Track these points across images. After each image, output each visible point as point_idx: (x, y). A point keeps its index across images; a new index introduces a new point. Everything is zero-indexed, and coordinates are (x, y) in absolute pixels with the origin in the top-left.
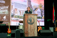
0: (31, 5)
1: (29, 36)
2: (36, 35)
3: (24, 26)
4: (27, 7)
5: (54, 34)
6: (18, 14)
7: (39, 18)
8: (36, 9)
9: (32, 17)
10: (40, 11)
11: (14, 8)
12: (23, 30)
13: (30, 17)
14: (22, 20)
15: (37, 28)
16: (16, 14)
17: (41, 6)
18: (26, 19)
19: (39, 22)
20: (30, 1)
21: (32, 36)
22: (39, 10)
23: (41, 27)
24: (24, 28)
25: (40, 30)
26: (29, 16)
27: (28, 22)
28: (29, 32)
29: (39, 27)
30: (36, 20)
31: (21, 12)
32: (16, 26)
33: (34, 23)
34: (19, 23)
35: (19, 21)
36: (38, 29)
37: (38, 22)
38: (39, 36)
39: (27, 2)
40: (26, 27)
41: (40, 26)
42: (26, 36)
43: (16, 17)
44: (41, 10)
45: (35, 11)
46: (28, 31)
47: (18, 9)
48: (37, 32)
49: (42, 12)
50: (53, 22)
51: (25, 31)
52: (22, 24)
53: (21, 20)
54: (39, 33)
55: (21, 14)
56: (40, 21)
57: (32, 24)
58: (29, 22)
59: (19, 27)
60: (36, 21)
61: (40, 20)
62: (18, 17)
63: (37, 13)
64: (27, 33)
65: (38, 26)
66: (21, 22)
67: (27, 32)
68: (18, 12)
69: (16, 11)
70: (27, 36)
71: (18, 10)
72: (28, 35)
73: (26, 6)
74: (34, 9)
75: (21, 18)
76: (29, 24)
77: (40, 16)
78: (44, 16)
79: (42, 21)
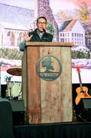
1: (44, 121)
2: (68, 117)
3: (25, 87)
4: (36, 16)
7: (79, 55)
8: (67, 23)
9: (54, 54)
10: (82, 31)
12: (22, 100)
13: (46, 53)
17: (87, 14)
18: (33, 61)
21: (53, 121)
22: (78, 28)
24: (25, 94)
25: (82, 99)
27: (38, 73)
31: (13, 36)
33: (62, 75)
34: (9, 75)
35: (9, 67)
36: (75, 95)
37: (74, 71)
38: (78, 119)
42: (33, 120)
44: (85, 27)
45: (64, 32)
48: (71, 105)
49: (88, 33)
51: (30, 104)
52: (18, 79)
53: (13, 64)
54: (78, 108)
55: (13, 44)
56: (83, 67)
59: (8, 91)
61: (83, 62)
62: (5, 53)
63: (70, 37)
66: (14, 72)
67: (35, 107)
70: (37, 122)
73: (30, 12)
74: (60, 25)
75: (13, 57)
77: (82, 47)
79: (90, 68)
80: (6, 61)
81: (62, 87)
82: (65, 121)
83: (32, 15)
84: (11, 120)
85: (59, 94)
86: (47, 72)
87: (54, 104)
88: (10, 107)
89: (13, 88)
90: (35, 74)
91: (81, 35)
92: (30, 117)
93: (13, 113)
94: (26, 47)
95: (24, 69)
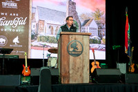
0: (76, 13)
1: (71, 82)
2: (87, 80)
3: (59, 61)
5: (126, 79)
6: (45, 32)
7: (94, 41)
8: (86, 22)
9: (78, 40)
10: (96, 26)
12: (57, 68)
13: (73, 39)
14: (55, 46)
16: (42, 34)
17: (99, 16)
18: (65, 44)
19: (93, 50)
20: (74, 4)
21: (77, 82)
23: (98, 63)
25: (95, 69)
26: (70, 36)
27: (68, 51)
28: (70, 72)
29: (93, 63)
31: (52, 29)
32: (42, 60)
34: (49, 53)
35: (49, 48)
36: (91, 66)
37: (91, 51)
38: (93, 81)
39: (68, 5)
40: (65, 63)
41: (97, 60)
42: (64, 82)
43: (41, 40)
44: (98, 24)
45: (85, 27)
46: (67, 70)
47: (47, 21)
48: (88, 72)
49: (100, 28)
50: (126, 52)
51: (63, 71)
53: (52, 46)
54: (93, 75)
55: (52, 33)
56: (96, 49)
57: (78, 55)
60: (86, 48)
61: (96, 46)
62: (47, 39)
63: (89, 30)
64: (67, 76)
65: (91, 61)
66: (52, 51)
67: (66, 73)
68: (47, 28)
69: (42, 26)
70: (66, 83)
71: (46, 24)
72: (68, 81)
74: (82, 23)
75: (52, 42)
76: (72, 55)
77: (95, 37)
78: (104, 37)
79: (101, 50)
80: (47, 44)
81: (83, 61)
82: (84, 82)
83: (65, 16)
85: (81, 65)
87: (78, 72)
88: (50, 73)
89: (52, 61)
90: (66, 53)
91: (95, 29)
92: (62, 79)
94: (61, 35)
95: (59, 49)
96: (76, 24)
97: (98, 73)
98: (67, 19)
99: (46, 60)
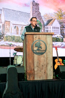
0: (39, 14)
1: (36, 79)
2: (50, 76)
3: (25, 59)
4: (31, 17)
7: (57, 40)
8: (49, 21)
9: (42, 39)
11: (3, 21)
13: (37, 39)
14: (21, 45)
15: (52, 63)
16: (8, 34)
17: (61, 15)
18: (30, 43)
19: (56, 48)
20: (37, 5)
21: (41, 79)
22: (56, 24)
23: (61, 60)
24: (25, 63)
25: (58, 66)
26: (35, 36)
27: (33, 50)
28: (35, 70)
29: (56, 60)
30: (51, 46)
31: (18, 29)
32: (9, 58)
33: (47, 51)
34: (15, 52)
35: (15, 47)
36: (54, 63)
37: (54, 49)
39: (31, 6)
40: (30, 61)
41: (60, 57)
42: (29, 78)
43: (7, 40)
44: (60, 23)
45: (48, 26)
46: (33, 68)
47: (12, 22)
48: (52, 70)
49: (62, 27)
51: (28, 69)
52: (21, 54)
53: (18, 45)
54: (56, 72)
55: (17, 33)
56: (59, 47)
57: (42, 54)
58: (35, 49)
59: (15, 61)
60: (49, 47)
61: (59, 44)
62: (13, 39)
63: (52, 29)
64: (33, 74)
65: (54, 58)
66: (18, 50)
67: (31, 71)
68: (13, 28)
69: (8, 26)
70: (32, 79)
71: (11, 25)
72: (34, 78)
74: (45, 22)
75: (18, 41)
77: (58, 35)
79: (63, 47)
80: (13, 43)
81: (47, 59)
82: (48, 79)
83: (29, 16)
84: (17, 78)
85: (45, 63)
86: (38, 50)
87: (42, 69)
88: (16, 70)
89: (18, 59)
90: (31, 51)
91: (58, 28)
92: (28, 76)
93: (18, 74)
94: (25, 35)
95: (25, 48)
96: (40, 24)
97: (61, 70)
98: (31, 20)
99: (13, 59)
